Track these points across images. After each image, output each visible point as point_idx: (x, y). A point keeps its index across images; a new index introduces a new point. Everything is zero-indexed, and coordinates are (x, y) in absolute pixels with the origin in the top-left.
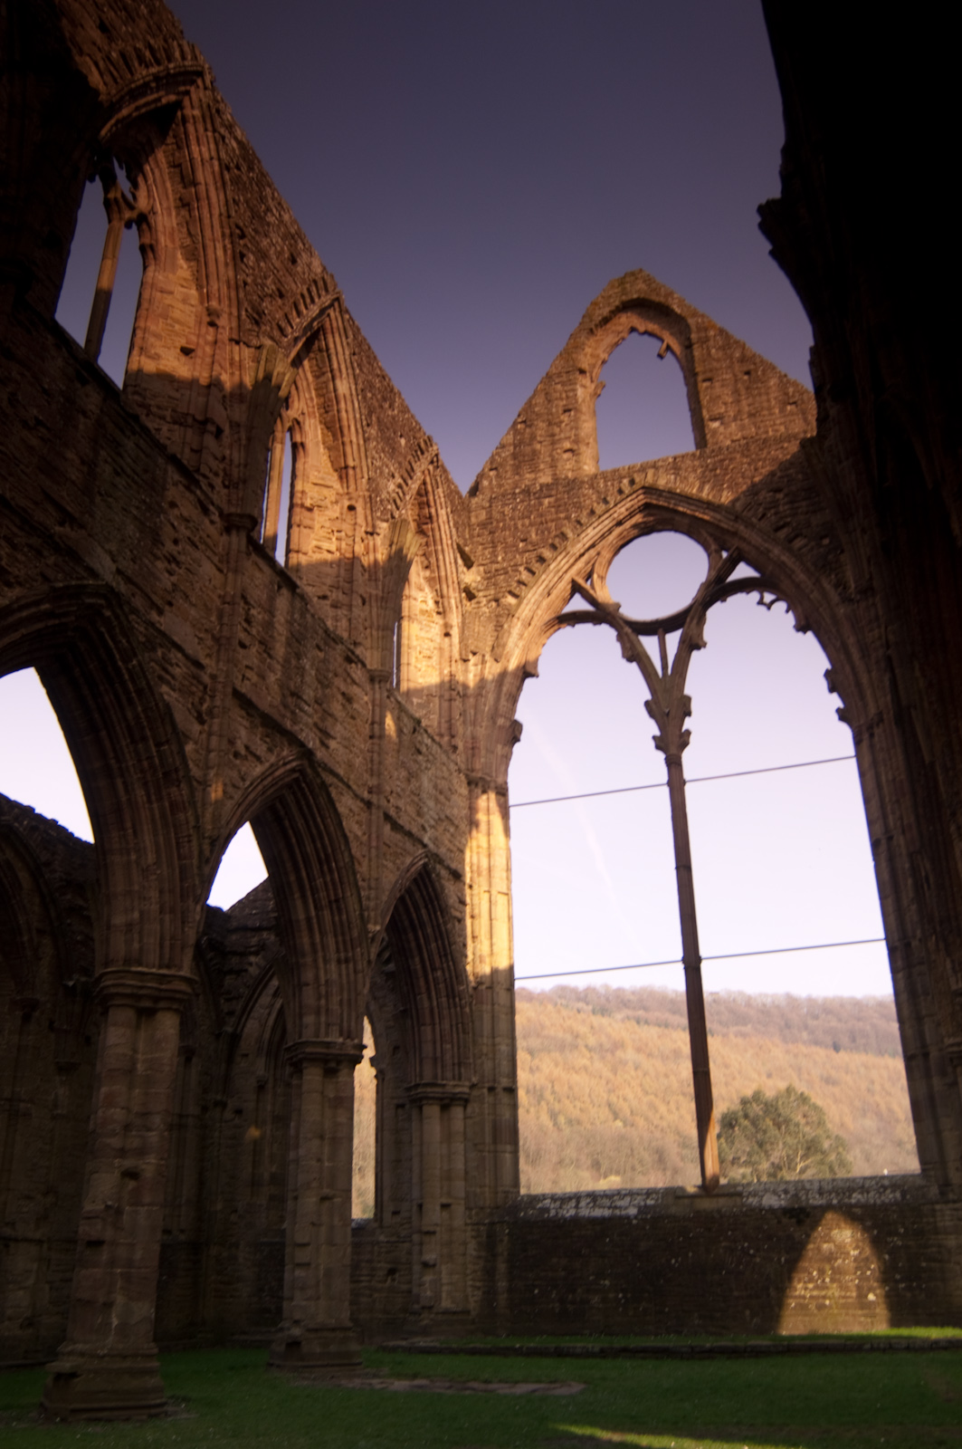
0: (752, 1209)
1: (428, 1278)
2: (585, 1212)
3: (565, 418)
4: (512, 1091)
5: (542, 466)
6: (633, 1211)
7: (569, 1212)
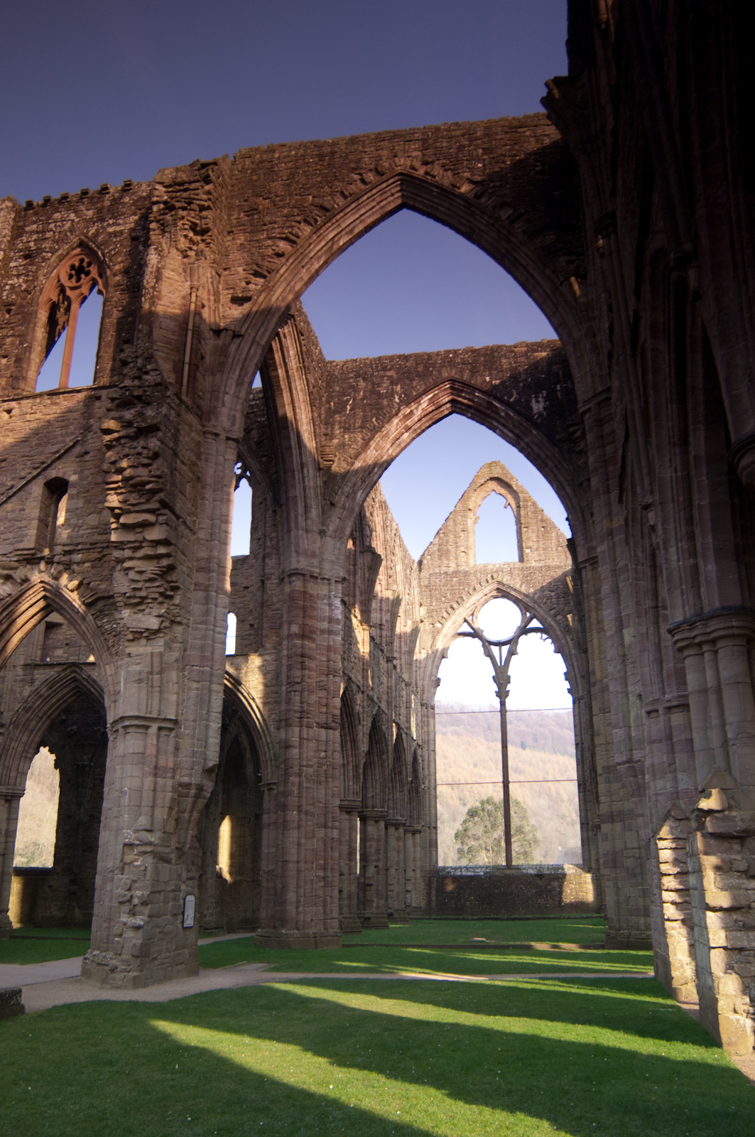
0: (524, 874)
1: (408, 896)
2: (464, 873)
3: (462, 534)
4: (436, 828)
5: (451, 558)
6: (482, 874)
7: (458, 873)
